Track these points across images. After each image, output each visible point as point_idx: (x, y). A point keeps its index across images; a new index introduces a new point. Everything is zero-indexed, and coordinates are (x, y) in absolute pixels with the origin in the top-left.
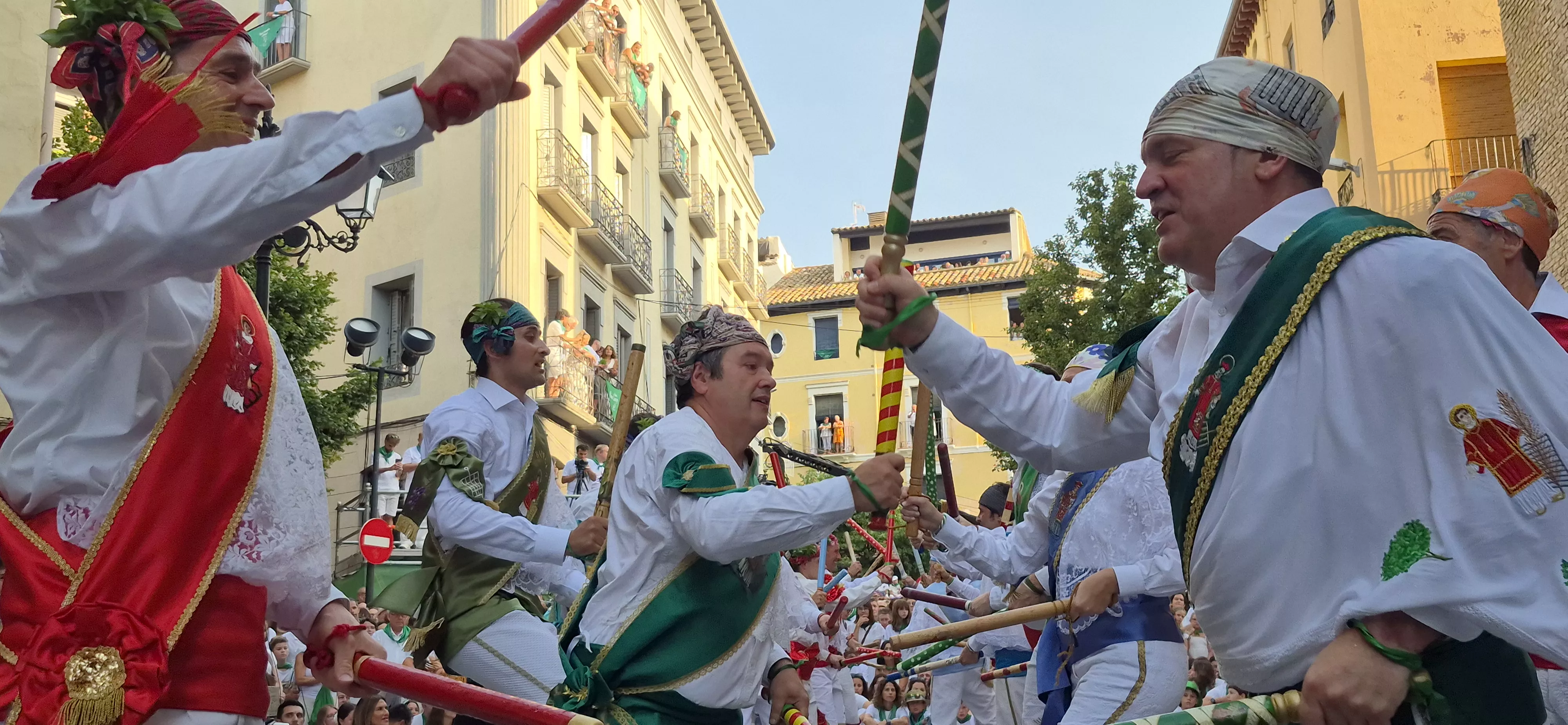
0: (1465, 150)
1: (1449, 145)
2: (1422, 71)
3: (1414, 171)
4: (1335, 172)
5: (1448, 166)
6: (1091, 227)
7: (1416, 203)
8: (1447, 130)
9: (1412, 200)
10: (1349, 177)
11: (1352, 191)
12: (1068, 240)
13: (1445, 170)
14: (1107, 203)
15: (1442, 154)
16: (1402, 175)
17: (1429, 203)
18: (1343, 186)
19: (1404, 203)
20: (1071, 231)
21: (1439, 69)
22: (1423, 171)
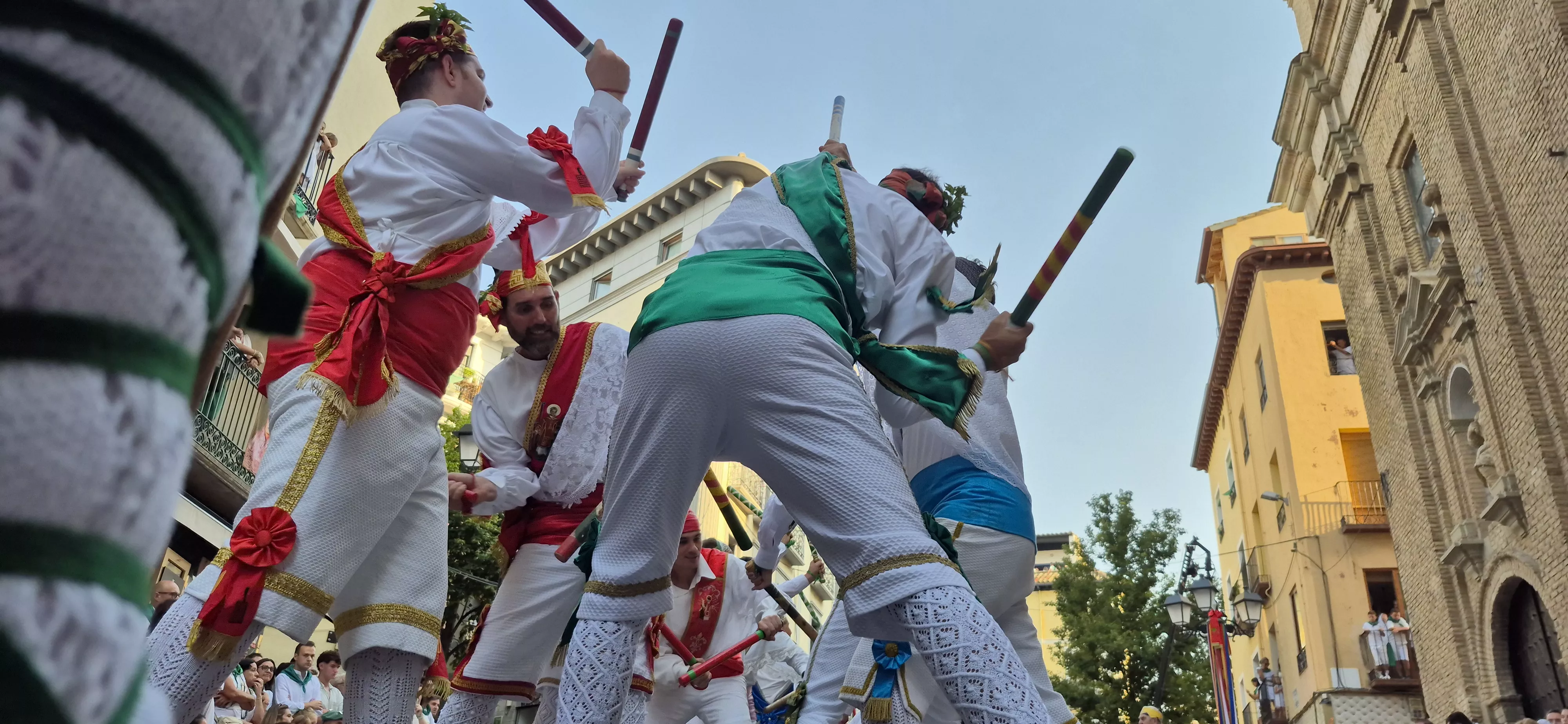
0: (1362, 491)
1: (1350, 485)
2: (1329, 435)
3: (1324, 503)
4: (1274, 502)
5: (1350, 500)
6: (1102, 534)
7: (1326, 525)
8: (1349, 476)
9: (1323, 523)
10: (1282, 507)
11: (1285, 516)
12: (1087, 542)
13: (1347, 504)
14: (1114, 517)
15: (1346, 493)
16: (1315, 506)
17: (1340, 526)
18: (1279, 513)
19: (1317, 525)
20: (1090, 536)
21: (1342, 434)
22: (1330, 504)
